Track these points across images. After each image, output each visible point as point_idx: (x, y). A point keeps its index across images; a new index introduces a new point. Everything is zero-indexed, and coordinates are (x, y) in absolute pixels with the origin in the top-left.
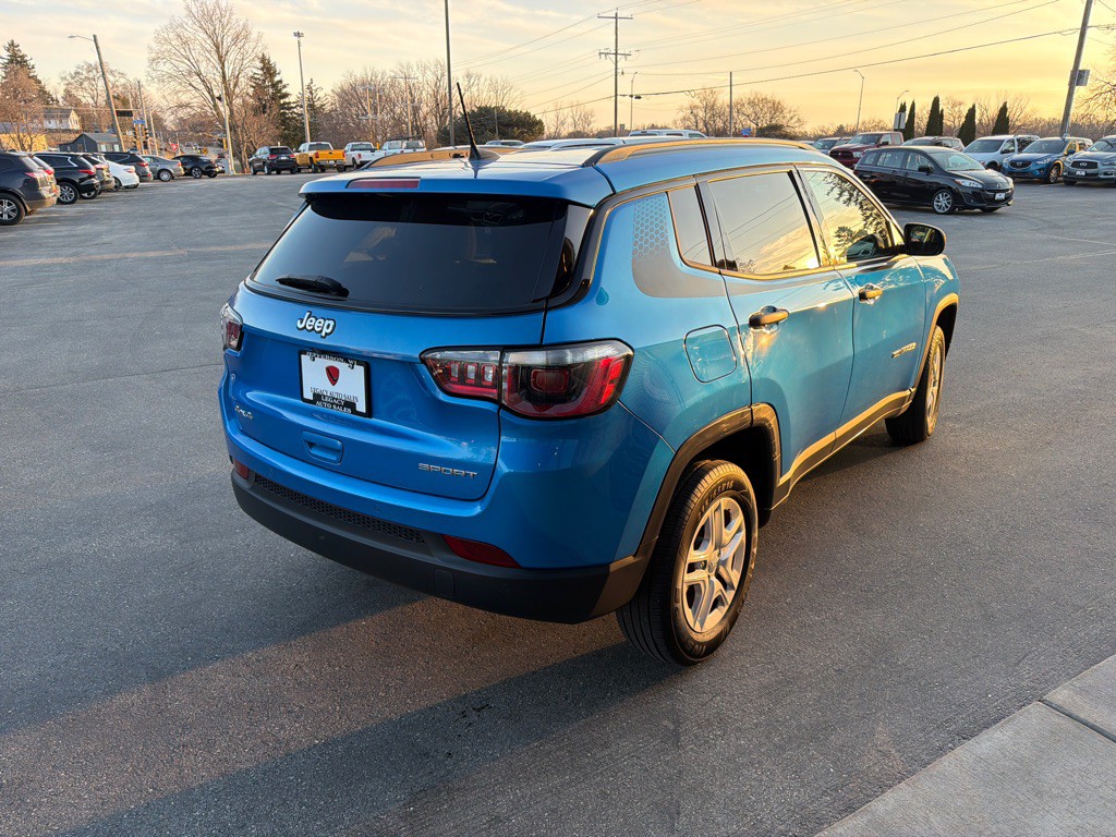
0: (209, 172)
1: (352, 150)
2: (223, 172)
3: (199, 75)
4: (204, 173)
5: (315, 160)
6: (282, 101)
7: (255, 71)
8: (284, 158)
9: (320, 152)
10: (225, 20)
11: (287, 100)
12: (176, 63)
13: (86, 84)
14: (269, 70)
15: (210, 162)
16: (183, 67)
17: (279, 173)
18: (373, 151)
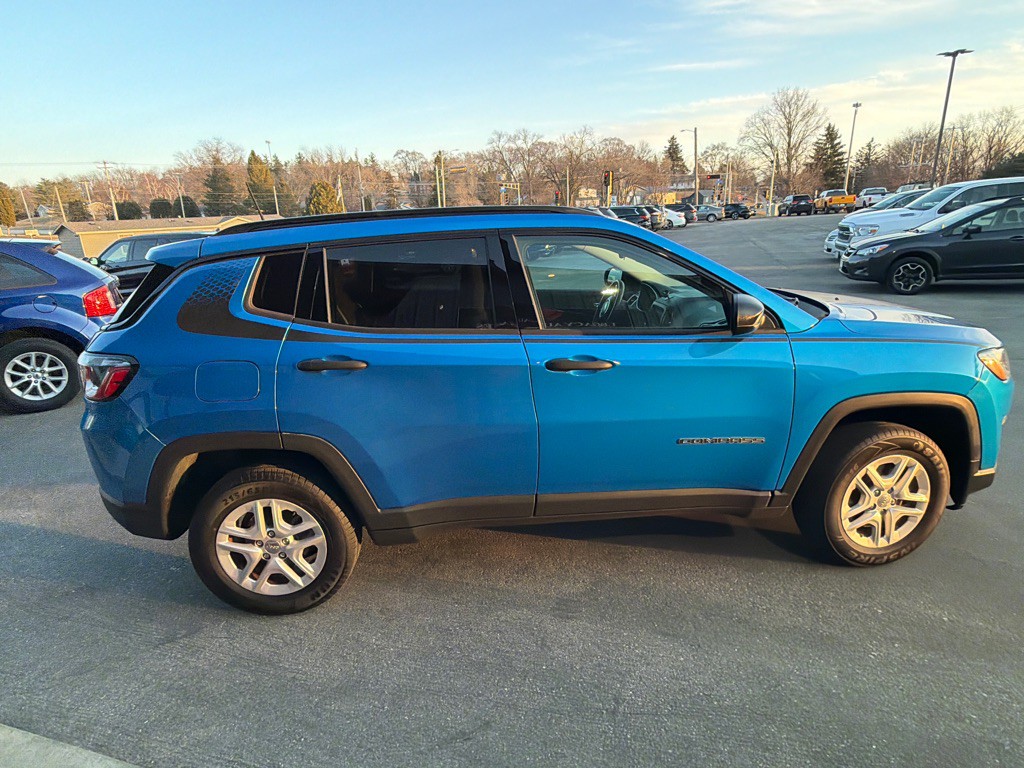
0: (744, 215)
1: (865, 195)
2: (754, 215)
3: (771, 146)
4: (740, 216)
5: (828, 204)
6: (836, 159)
7: (821, 137)
8: (803, 203)
9: (834, 198)
10: (800, 103)
11: (840, 157)
12: (756, 139)
13: (709, 158)
14: (831, 135)
15: (746, 208)
16: (761, 141)
17: (799, 214)
18: (883, 194)
